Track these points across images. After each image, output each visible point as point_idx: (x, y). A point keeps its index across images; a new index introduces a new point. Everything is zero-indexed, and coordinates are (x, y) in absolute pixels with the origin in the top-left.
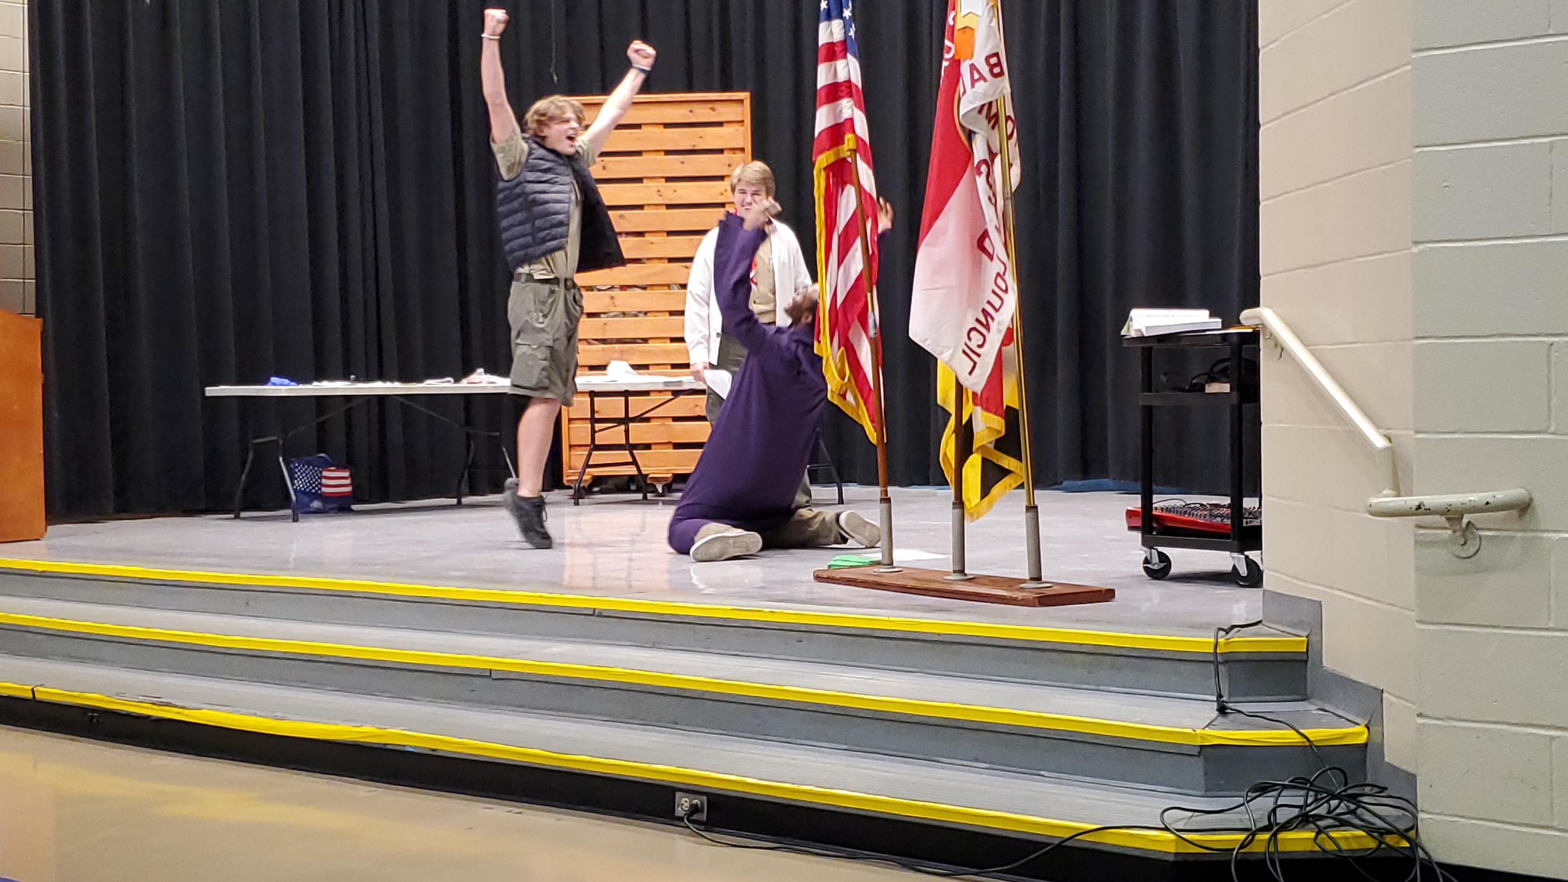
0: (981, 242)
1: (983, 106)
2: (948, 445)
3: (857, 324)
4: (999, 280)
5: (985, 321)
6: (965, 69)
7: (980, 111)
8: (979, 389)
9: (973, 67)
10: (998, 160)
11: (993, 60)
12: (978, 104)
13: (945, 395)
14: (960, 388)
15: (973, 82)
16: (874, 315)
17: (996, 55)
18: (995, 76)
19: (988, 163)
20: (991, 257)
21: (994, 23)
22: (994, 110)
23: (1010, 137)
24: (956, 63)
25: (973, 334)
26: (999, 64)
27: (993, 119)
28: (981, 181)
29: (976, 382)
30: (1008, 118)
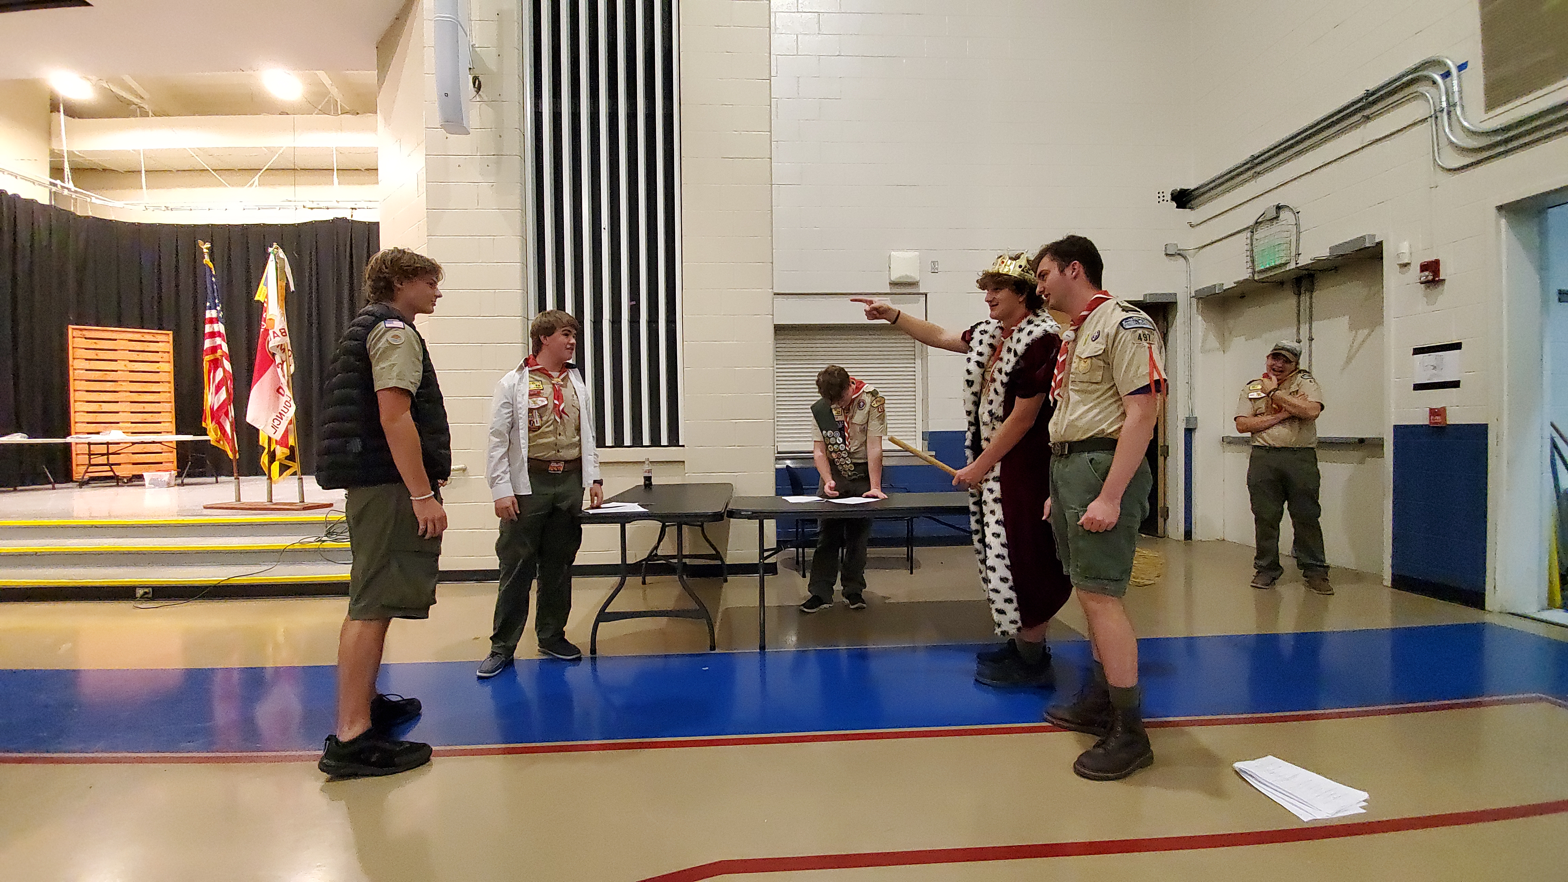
0: (278, 390)
1: (279, 345)
2: (265, 459)
3: (223, 416)
4: (287, 403)
5: (281, 416)
6: (271, 332)
7: (278, 347)
8: (278, 439)
9: (274, 332)
10: (285, 363)
11: (283, 331)
12: (277, 344)
13: (263, 441)
14: (270, 439)
15: (274, 337)
16: (232, 413)
17: (284, 329)
18: (284, 336)
19: (282, 364)
20: (283, 395)
21: (283, 318)
22: (283, 347)
23: (290, 356)
24: (267, 330)
25: (275, 420)
26: (285, 332)
27: (284, 350)
28: (279, 370)
29: (278, 436)
30: (289, 350)
